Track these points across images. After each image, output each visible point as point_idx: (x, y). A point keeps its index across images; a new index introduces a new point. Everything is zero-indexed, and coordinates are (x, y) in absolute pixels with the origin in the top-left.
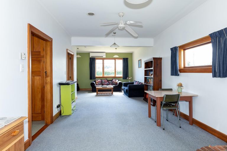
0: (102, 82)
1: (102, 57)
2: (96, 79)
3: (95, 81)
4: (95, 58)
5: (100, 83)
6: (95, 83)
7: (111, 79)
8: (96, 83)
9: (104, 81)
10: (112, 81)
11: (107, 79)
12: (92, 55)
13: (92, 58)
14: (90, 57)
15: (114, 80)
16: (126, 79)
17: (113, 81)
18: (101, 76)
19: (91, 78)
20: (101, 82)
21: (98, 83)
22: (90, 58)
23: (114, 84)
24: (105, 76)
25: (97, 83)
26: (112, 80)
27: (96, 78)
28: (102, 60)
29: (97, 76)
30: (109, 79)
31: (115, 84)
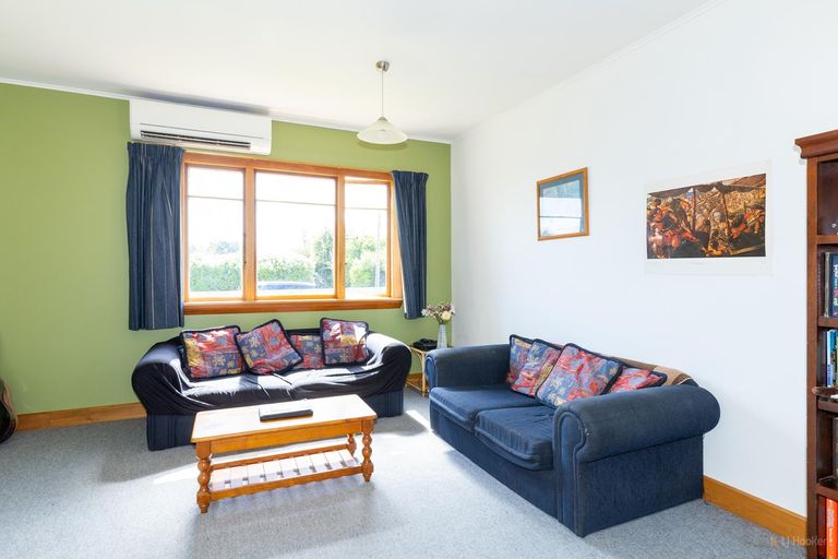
0: (238, 345)
1: (245, 145)
2: (191, 322)
3: (177, 344)
4: (177, 151)
5: (221, 360)
6: (176, 364)
7: (310, 320)
8: (184, 364)
9: (254, 342)
10: (317, 332)
11: (283, 317)
12: (146, 119)
13: (152, 148)
14: (136, 133)
15: (336, 327)
16: (420, 315)
17: (328, 335)
18: (234, 296)
19: (139, 319)
20: (232, 350)
21: (204, 356)
22: (134, 149)
23: (336, 356)
24: (265, 293)
25: (195, 362)
26: (324, 324)
27: (188, 319)
28: (239, 175)
29: (192, 295)
30: (292, 320)
31: (344, 359)
